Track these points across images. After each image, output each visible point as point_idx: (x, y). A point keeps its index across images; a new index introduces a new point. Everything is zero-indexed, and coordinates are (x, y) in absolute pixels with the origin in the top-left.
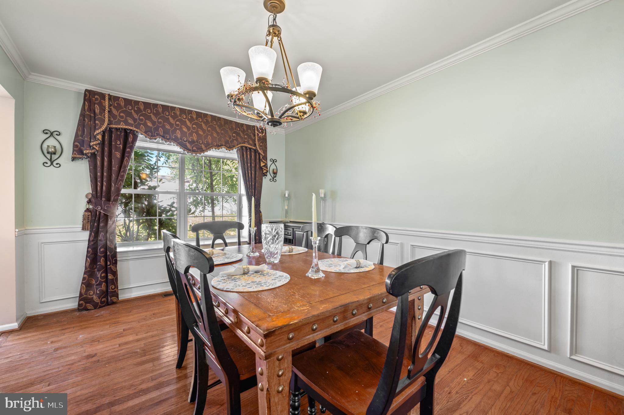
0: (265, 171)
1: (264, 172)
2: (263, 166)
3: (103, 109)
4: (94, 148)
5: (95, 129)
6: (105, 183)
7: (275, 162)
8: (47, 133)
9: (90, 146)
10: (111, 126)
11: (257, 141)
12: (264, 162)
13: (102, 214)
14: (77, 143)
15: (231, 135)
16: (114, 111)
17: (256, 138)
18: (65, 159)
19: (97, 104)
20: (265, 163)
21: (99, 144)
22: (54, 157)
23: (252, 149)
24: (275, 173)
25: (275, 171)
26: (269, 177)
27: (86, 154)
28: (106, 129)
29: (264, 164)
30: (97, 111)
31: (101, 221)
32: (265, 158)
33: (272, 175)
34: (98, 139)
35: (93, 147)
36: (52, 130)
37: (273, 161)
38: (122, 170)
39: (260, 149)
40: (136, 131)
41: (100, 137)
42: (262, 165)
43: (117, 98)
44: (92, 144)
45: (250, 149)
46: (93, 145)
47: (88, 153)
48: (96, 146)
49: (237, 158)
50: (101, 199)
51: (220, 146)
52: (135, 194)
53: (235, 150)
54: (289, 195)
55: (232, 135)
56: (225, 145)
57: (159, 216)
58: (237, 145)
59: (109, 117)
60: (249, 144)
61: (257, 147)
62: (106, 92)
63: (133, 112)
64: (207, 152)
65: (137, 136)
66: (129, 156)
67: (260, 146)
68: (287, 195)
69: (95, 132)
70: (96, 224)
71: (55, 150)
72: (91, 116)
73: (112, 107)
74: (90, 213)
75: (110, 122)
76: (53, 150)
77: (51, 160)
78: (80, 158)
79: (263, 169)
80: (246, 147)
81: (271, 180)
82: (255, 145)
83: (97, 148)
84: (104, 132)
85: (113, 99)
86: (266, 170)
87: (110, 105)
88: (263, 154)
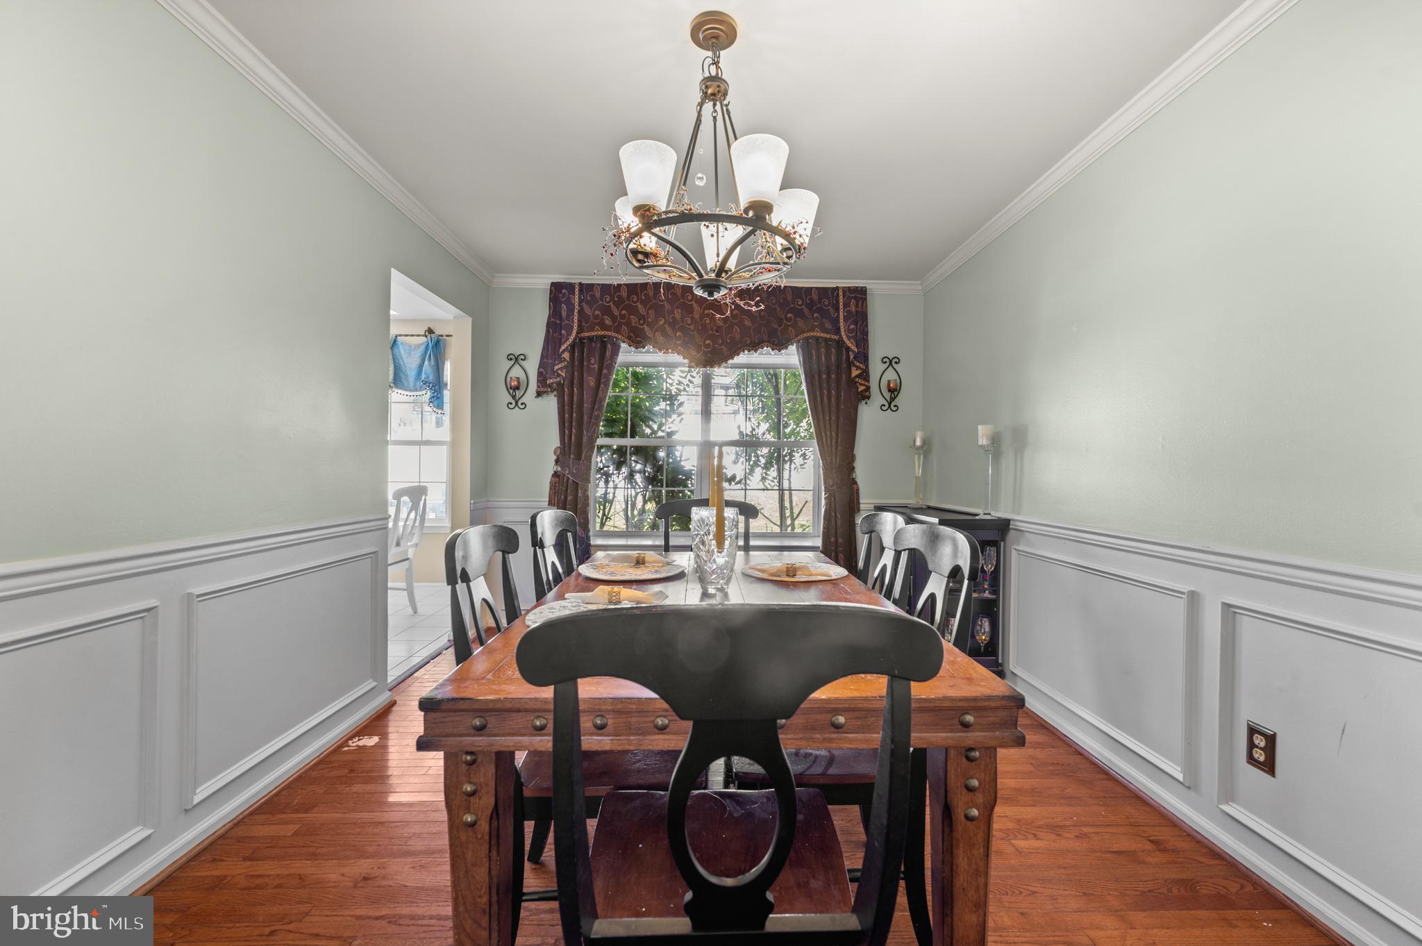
0: (861, 388)
1: (859, 390)
2: (856, 376)
3: (570, 311)
4: (559, 375)
5: (561, 345)
6: (574, 430)
7: (896, 363)
8: (511, 359)
9: (554, 372)
10: (582, 335)
11: (841, 320)
12: (858, 368)
13: (570, 481)
14: (542, 370)
15: (783, 317)
16: (587, 310)
17: (841, 314)
18: (530, 396)
19: (565, 303)
20: (861, 369)
21: (565, 367)
22: (518, 394)
23: (830, 340)
24: (894, 391)
25: (892, 385)
26: (877, 399)
27: (550, 386)
28: (574, 342)
29: (858, 372)
30: (564, 314)
31: (569, 491)
32: (864, 357)
33: (888, 395)
34: (565, 360)
35: (558, 373)
36: (517, 354)
37: (891, 362)
38: (596, 407)
39: (849, 339)
40: (616, 338)
41: (566, 355)
42: (853, 375)
43: (590, 287)
44: (556, 368)
45: (826, 340)
46: (558, 369)
47: (553, 383)
48: (562, 371)
49: (798, 363)
50: (570, 457)
51: (759, 344)
52: (631, 447)
53: (793, 348)
54: (924, 442)
55: (786, 316)
56: (768, 341)
57: (667, 487)
58: (796, 336)
59: (579, 321)
60: (824, 330)
61: (843, 333)
62: (575, 279)
63: (612, 305)
64: (732, 358)
65: (620, 346)
66: (606, 382)
67: (849, 331)
68: (918, 443)
69: (560, 348)
70: (562, 497)
71: (519, 382)
72: (556, 323)
73: (584, 304)
74: (557, 479)
75: (581, 329)
76: (516, 383)
77: (514, 397)
78: (545, 392)
79: (856, 382)
80: (817, 339)
81: (884, 408)
82: (838, 331)
83: (563, 375)
84: (573, 346)
85: (586, 288)
86: (864, 385)
87: (581, 301)
88: (856, 350)
